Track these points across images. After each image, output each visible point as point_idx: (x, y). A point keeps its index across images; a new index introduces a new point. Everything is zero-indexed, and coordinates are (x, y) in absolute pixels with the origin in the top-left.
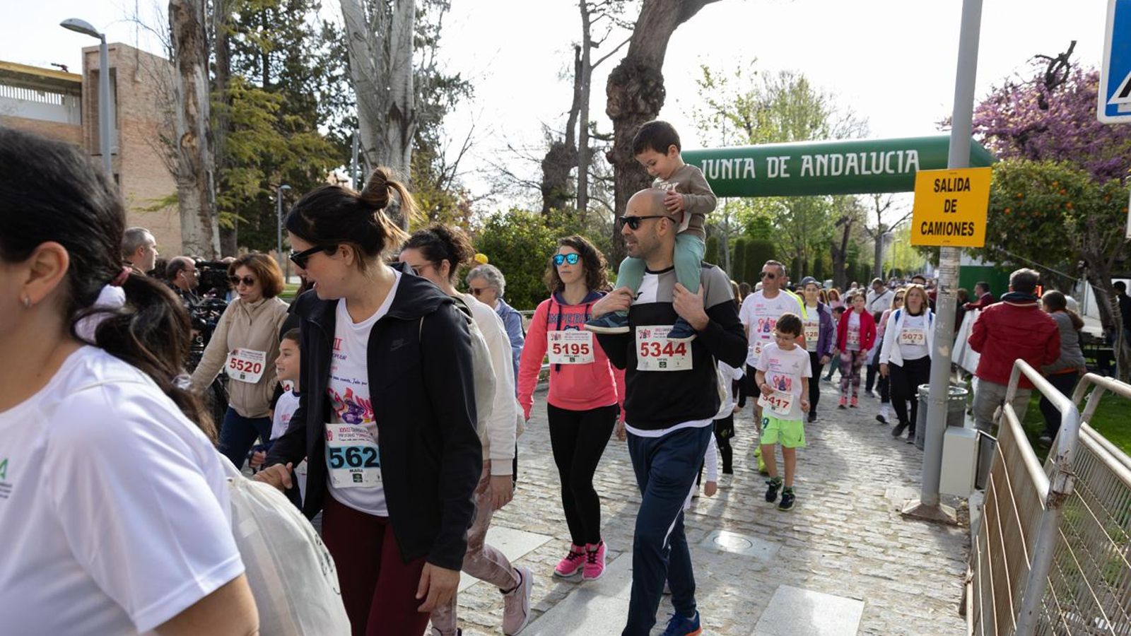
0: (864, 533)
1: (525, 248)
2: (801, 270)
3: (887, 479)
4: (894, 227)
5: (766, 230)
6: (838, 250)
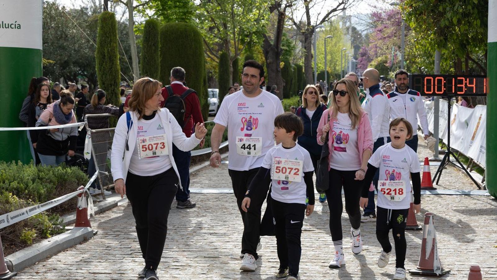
2: (231, 69)
4: (323, 20)
5: (186, 10)
6: (271, 45)
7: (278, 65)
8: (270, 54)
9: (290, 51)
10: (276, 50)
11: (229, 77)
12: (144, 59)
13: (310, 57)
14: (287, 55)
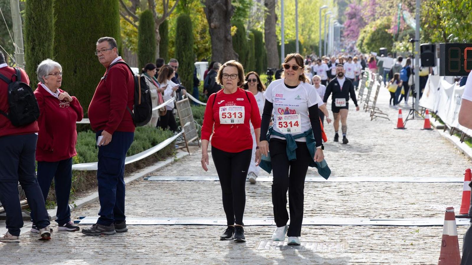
7: (228, 31)
8: (216, 14)
9: (244, 10)
10: (224, 7)
12: (30, 19)
13: (273, 19)
14: (240, 15)
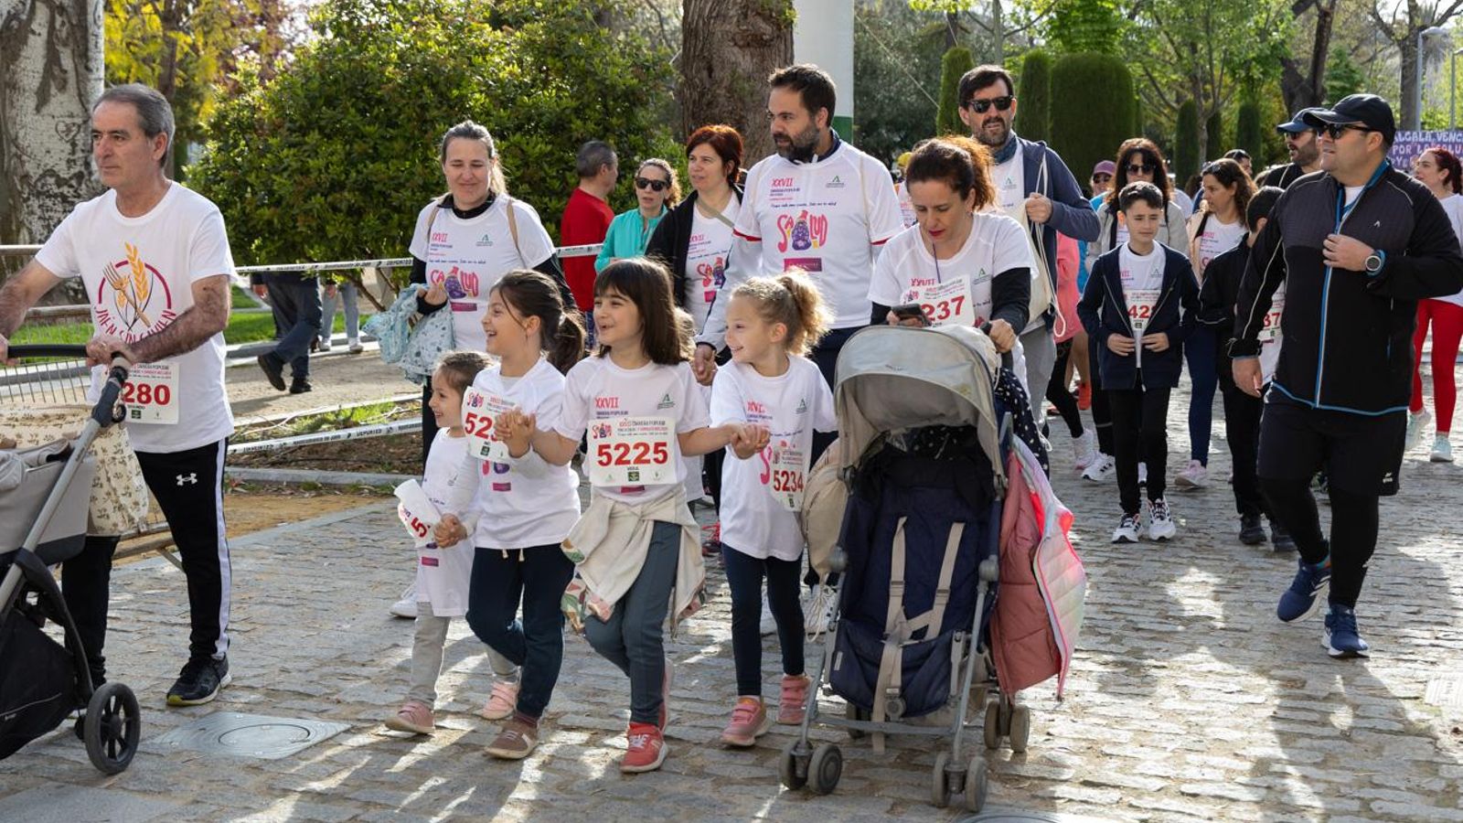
0: (1367, 793)
1: (433, 86)
2: (1204, 136)
3: (1432, 654)
4: (1450, 12)
5: (1105, 28)
6: (1300, 79)
10: (1311, 90)
11: (1197, 151)
